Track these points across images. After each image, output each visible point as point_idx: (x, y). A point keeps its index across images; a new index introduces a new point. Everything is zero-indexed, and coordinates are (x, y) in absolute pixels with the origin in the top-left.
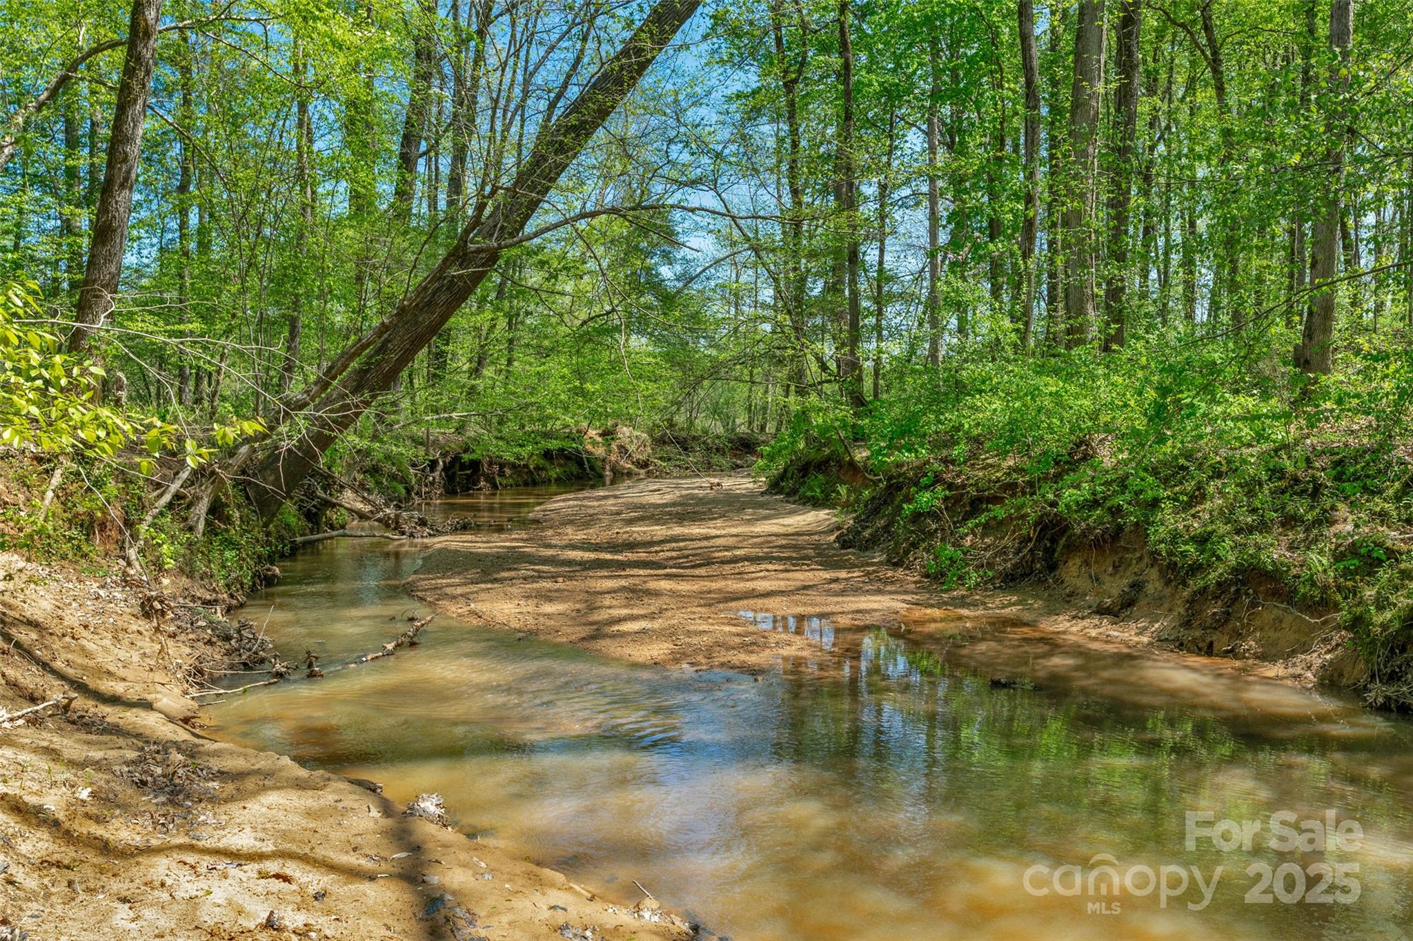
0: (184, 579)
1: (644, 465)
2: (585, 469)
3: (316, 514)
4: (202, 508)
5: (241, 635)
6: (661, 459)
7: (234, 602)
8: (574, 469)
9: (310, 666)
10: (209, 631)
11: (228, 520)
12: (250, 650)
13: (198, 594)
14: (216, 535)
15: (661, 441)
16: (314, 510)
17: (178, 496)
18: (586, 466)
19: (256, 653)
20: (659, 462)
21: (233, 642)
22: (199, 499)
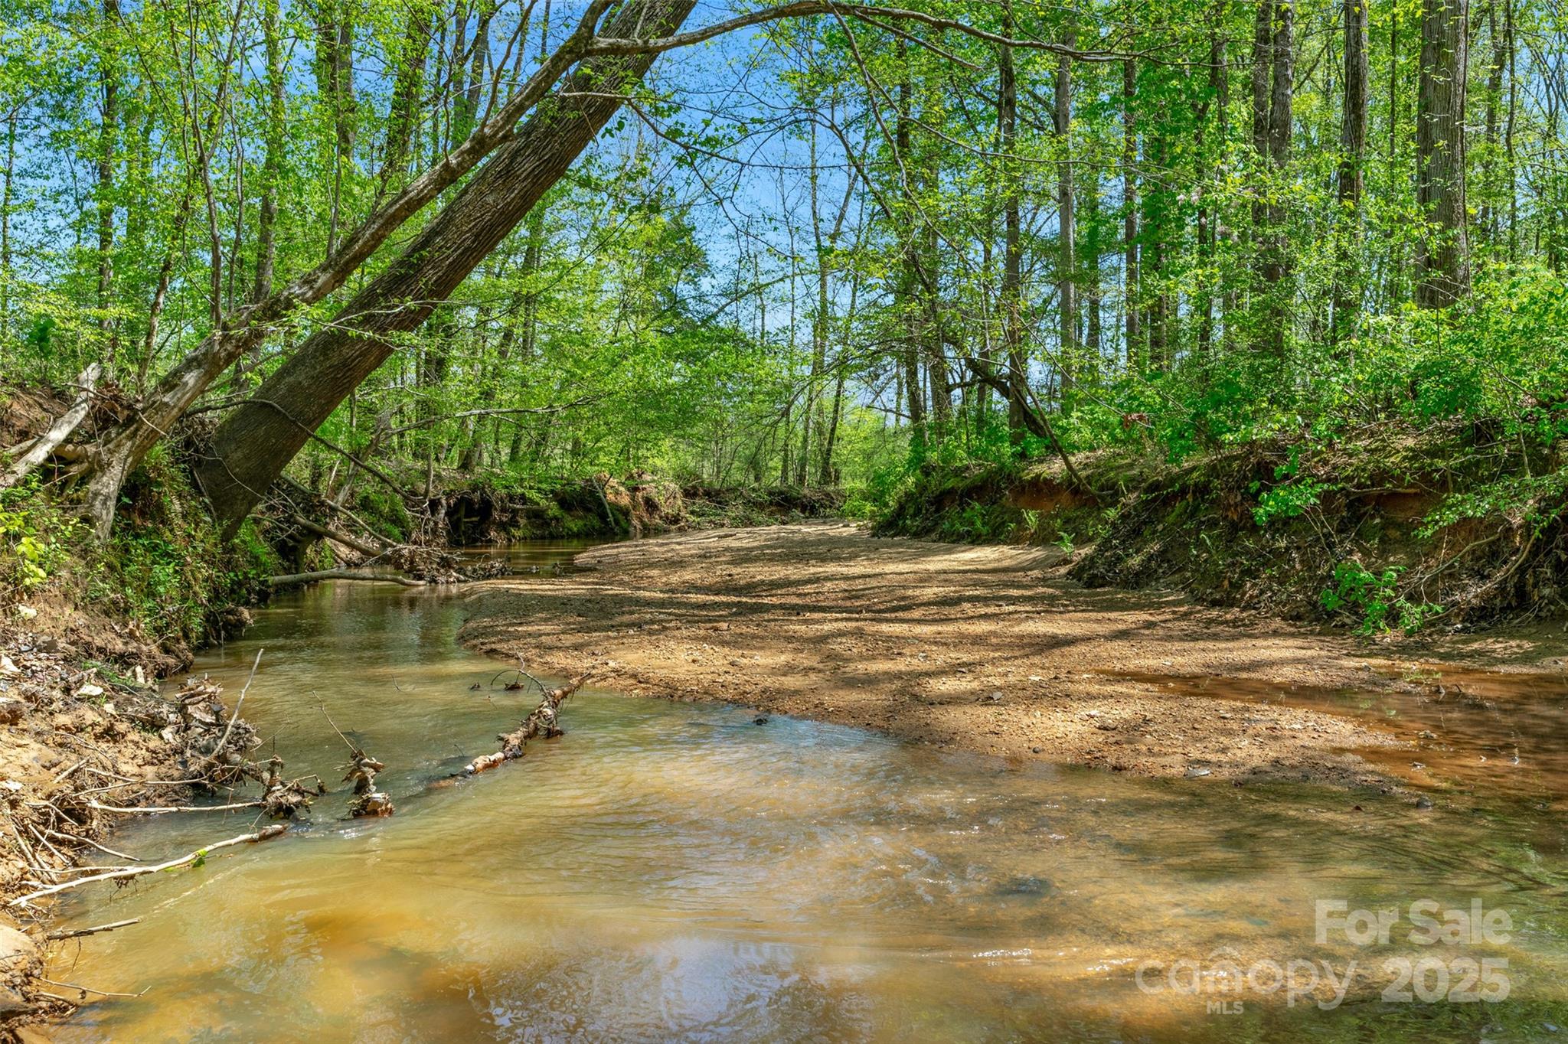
0: (68, 610)
1: (675, 520)
2: (607, 524)
3: (294, 549)
4: (110, 483)
5: (187, 717)
6: (692, 513)
7: (171, 661)
8: (596, 522)
9: (361, 787)
10: (109, 708)
11: (158, 512)
12: (207, 750)
13: (98, 642)
14: (137, 536)
15: (690, 494)
16: (291, 543)
17: (57, 456)
18: (611, 519)
19: (223, 758)
20: (692, 518)
21: (167, 733)
22: (103, 467)
